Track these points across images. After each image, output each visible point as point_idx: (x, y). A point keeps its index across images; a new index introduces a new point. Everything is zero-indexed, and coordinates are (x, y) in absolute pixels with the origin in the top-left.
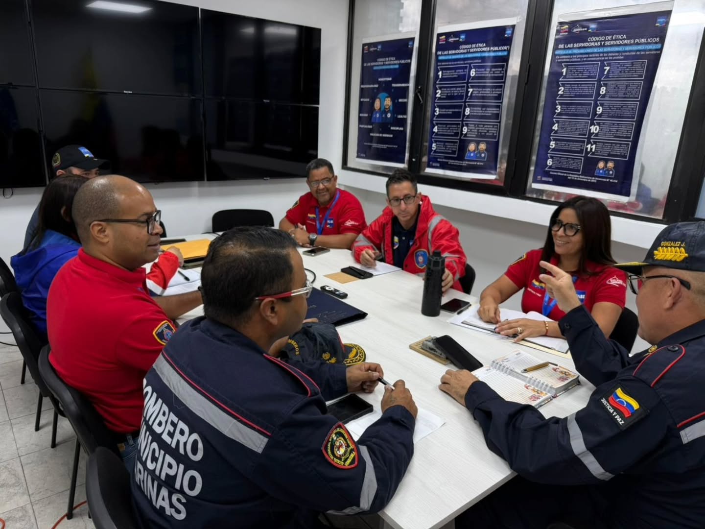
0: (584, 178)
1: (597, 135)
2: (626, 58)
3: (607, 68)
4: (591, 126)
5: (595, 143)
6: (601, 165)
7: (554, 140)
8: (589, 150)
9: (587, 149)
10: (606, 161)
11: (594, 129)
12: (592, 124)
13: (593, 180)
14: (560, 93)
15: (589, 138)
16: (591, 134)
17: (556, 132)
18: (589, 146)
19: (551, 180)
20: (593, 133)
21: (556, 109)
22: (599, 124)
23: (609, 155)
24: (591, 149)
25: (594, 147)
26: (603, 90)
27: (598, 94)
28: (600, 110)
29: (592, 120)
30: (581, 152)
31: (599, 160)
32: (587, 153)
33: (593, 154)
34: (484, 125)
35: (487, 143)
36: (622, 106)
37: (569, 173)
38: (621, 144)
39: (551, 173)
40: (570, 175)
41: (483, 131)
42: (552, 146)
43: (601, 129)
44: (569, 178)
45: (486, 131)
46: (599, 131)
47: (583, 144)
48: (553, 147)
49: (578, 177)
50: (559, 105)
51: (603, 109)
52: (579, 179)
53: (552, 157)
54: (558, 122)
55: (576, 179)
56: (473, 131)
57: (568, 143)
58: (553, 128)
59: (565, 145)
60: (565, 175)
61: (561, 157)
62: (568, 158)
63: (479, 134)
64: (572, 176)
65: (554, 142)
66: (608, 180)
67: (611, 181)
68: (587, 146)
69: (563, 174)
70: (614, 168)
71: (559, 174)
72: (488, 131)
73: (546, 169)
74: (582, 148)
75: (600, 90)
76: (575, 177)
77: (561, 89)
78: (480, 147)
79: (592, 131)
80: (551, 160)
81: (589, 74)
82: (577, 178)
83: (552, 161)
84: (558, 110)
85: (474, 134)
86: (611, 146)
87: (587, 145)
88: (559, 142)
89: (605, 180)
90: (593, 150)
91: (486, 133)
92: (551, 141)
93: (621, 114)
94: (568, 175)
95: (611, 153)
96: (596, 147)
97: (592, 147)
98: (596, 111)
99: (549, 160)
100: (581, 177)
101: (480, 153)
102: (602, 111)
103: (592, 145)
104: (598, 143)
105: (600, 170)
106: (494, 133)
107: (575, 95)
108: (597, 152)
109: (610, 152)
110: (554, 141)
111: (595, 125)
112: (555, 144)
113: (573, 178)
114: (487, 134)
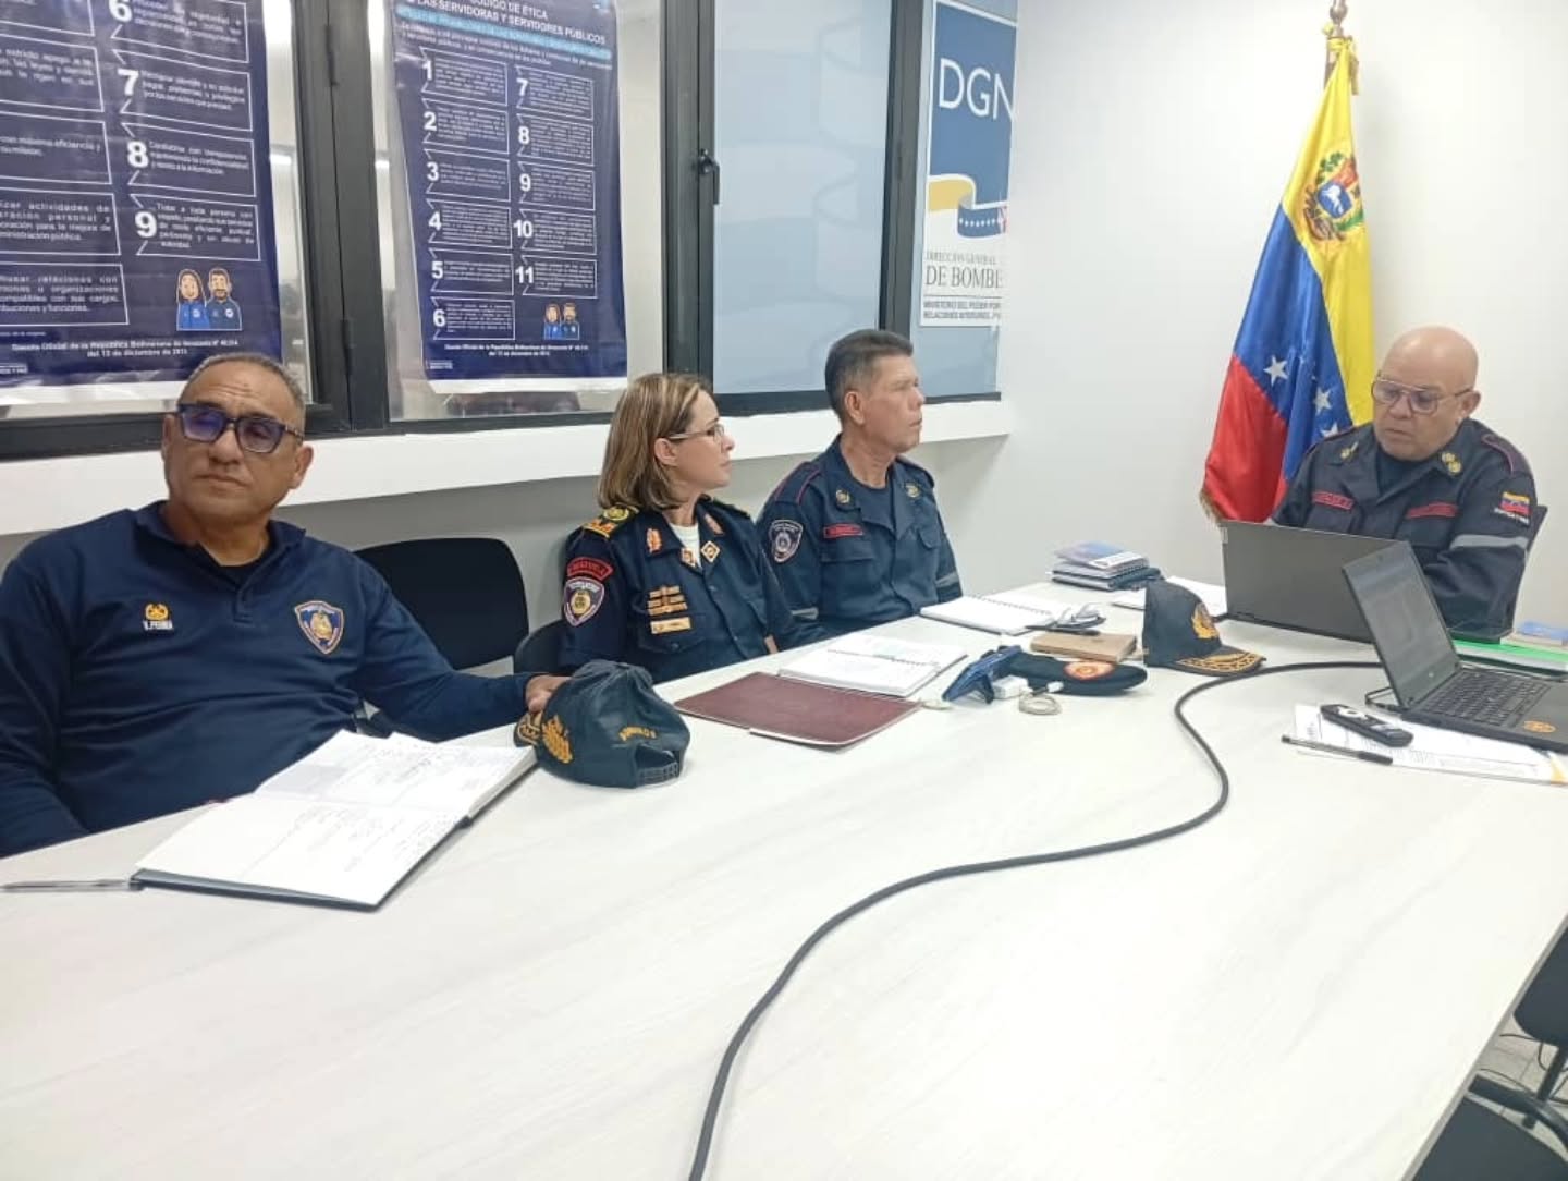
0: (522, 350)
1: (531, 242)
2: (557, 66)
3: (524, 82)
4: (515, 221)
5: (531, 262)
6: (552, 314)
7: (442, 257)
8: (521, 280)
9: (517, 277)
10: (560, 305)
11: (522, 228)
12: (517, 216)
13: (544, 351)
14: (429, 126)
15: (516, 251)
16: (519, 241)
17: (440, 234)
18: (520, 271)
19: (449, 365)
20: (523, 238)
21: (429, 170)
22: (530, 217)
23: (564, 290)
24: (526, 277)
25: (530, 271)
26: (524, 134)
27: (515, 144)
28: (526, 183)
29: (515, 205)
30: (506, 285)
31: (546, 303)
32: (519, 287)
33: (532, 289)
34: (208, 208)
35: (230, 269)
36: (567, 177)
37: (490, 343)
38: (579, 264)
39: (448, 347)
40: (493, 347)
41: (211, 230)
42: (437, 273)
43: (538, 229)
44: (492, 354)
45: (219, 230)
46: (534, 233)
47: (507, 266)
48: (440, 276)
49: (511, 348)
50: (434, 160)
51: (532, 182)
52: (513, 354)
53: (442, 305)
54: (438, 207)
55: (507, 354)
56: (176, 227)
57: (476, 264)
58: (431, 224)
59: (468, 271)
60: (481, 347)
61: (463, 302)
62: (478, 303)
63: (200, 238)
64: (496, 348)
65: (440, 263)
66: (571, 348)
67: (577, 348)
68: (517, 271)
69: (474, 347)
70: (577, 318)
71: (466, 347)
72: (226, 228)
73: (435, 338)
74: (507, 276)
75: (518, 134)
76: (504, 351)
77: (430, 118)
78: (212, 286)
79: (519, 234)
80: (441, 311)
81: (488, 89)
82: (510, 351)
83: (445, 315)
84: (433, 175)
85: (184, 241)
86: (563, 268)
87: (516, 268)
88: (451, 263)
89: (565, 348)
90: (531, 281)
91: (219, 236)
92: (432, 260)
93: (568, 195)
94: (488, 347)
95: (566, 285)
96: (534, 271)
97: (527, 272)
98: (520, 185)
99: (437, 312)
100: (517, 347)
101: (216, 303)
102: (532, 187)
103: (526, 268)
104: (536, 264)
105: (552, 326)
106: (243, 237)
107: (467, 137)
108: (540, 285)
109: (563, 283)
110: (438, 260)
111: (523, 220)
112: (443, 266)
113: (500, 353)
114: (226, 239)
